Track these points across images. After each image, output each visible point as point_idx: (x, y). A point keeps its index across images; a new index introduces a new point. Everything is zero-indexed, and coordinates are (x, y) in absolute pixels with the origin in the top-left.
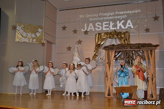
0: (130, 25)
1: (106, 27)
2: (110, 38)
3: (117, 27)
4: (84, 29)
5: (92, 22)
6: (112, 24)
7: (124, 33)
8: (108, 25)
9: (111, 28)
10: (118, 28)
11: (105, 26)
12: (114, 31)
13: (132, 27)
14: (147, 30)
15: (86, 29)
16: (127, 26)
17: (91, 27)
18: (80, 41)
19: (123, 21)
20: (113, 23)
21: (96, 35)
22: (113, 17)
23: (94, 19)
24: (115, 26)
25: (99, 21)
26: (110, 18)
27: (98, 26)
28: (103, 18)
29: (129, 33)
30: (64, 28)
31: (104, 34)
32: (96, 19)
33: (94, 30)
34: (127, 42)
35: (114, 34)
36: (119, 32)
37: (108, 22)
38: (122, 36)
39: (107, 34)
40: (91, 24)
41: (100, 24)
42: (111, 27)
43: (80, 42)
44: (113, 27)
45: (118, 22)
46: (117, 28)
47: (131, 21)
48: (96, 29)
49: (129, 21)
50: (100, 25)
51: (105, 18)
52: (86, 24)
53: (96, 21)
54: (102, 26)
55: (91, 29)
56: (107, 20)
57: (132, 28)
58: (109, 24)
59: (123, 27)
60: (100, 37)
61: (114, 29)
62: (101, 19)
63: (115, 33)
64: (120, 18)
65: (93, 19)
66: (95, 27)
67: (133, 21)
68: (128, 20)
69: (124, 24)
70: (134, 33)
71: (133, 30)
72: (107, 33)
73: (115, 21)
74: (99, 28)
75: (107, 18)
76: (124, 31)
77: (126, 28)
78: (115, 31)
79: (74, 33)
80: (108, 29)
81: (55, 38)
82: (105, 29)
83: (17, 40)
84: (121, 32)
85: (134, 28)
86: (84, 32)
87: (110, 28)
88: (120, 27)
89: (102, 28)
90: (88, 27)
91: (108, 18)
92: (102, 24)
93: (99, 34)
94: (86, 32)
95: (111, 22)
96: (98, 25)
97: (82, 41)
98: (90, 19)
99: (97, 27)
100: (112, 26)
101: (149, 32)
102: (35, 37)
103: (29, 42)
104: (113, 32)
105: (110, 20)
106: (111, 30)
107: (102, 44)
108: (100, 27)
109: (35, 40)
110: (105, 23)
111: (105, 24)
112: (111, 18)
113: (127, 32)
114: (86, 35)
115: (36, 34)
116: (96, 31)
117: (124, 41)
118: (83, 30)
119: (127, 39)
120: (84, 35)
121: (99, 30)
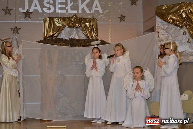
0: (97, 7)
1: (60, 9)
4: (24, 9)
6: (70, 4)
7: (90, 21)
8: (64, 6)
11: (59, 6)
12: (74, 15)
13: (101, 12)
14: (122, 18)
15: (27, 8)
16: (94, 9)
17: (36, 6)
18: (16, 28)
19: (87, 1)
20: (72, 3)
21: (45, 20)
24: (75, 7)
27: (48, 5)
29: (97, 20)
33: (40, 11)
34: (94, 34)
35: (75, 21)
36: (82, 18)
37: (64, 1)
38: (87, 24)
40: (35, 1)
41: (52, 2)
42: (69, 8)
43: (16, 30)
44: (72, 9)
45: (80, 1)
46: (78, 12)
47: (100, 2)
48: (45, 10)
49: (96, 2)
50: (52, 4)
52: (26, 1)
55: (36, 8)
57: (101, 14)
58: (66, 4)
59: (88, 11)
60: (53, 25)
61: (73, 12)
63: (77, 20)
66: (42, 6)
67: (102, 2)
69: (89, 6)
70: (104, 20)
71: (101, 17)
72: (63, 18)
74: (49, 9)
76: (89, 17)
77: (91, 12)
78: (76, 15)
79: (5, 14)
80: (64, 11)
84: (85, 19)
85: (103, 13)
86: (24, 13)
87: (67, 11)
88: (83, 9)
89: (55, 8)
90: (30, 6)
92: (54, 2)
93: (51, 19)
94: (27, 15)
96: (49, 3)
97: (20, 29)
99: (46, 7)
100: (71, 7)
101: (124, 21)
104: (73, 17)
106: (69, 13)
108: (52, 7)
110: (59, 1)
111: (60, 3)
113: (93, 19)
114: (28, 18)
117: (90, 32)
118: (21, 10)
119: (94, 29)
120: (24, 19)
121: (50, 12)
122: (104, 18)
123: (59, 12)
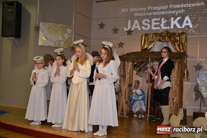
0: (188, 23)
1: (155, 26)
2: (160, 41)
3: (170, 26)
4: (127, 28)
5: (137, 18)
6: (163, 21)
7: (179, 35)
8: (158, 23)
9: (163, 28)
10: (172, 27)
11: (155, 24)
12: (165, 31)
13: (191, 26)
15: (129, 27)
16: (185, 24)
17: (136, 25)
18: (121, 43)
19: (179, 18)
20: (166, 21)
21: (142, 36)
22: (166, 12)
23: (141, 14)
24: (168, 24)
25: (147, 17)
26: (161, 13)
27: (145, 24)
28: (152, 13)
29: (186, 34)
30: (102, 26)
31: (152, 35)
32: (143, 15)
33: (139, 29)
34: (182, 46)
35: (165, 35)
36: (172, 33)
37: (159, 19)
38: (177, 38)
39: (156, 36)
40: (136, 22)
41: (148, 21)
42: (162, 25)
43: (121, 45)
44: (165, 26)
45: (172, 19)
46: (170, 28)
47: (190, 18)
48: (143, 28)
49: (187, 18)
50: (148, 23)
51: (154, 14)
52: (129, 21)
53: (144, 17)
54: (150, 23)
55: (136, 27)
56: (157, 16)
57: (191, 28)
58: (160, 22)
59: (179, 27)
60: (148, 40)
61: (166, 28)
62: (150, 14)
63: (167, 35)
64: (176, 13)
65: (139, 15)
66: (141, 25)
67: (192, 18)
68: (186, 16)
69: (181, 22)
70: (193, 34)
71: (191, 31)
72: (156, 34)
73: (168, 17)
74: (146, 27)
75: (157, 13)
76: (180, 31)
77: (182, 27)
78: (167, 31)
79: (114, 33)
80: (159, 28)
81: (90, 39)
82: (154, 28)
83: (40, 43)
84: (175, 34)
85: (193, 27)
86: (127, 31)
87: (161, 27)
88: (175, 25)
89: (151, 26)
90: (132, 26)
91: (159, 13)
92: (151, 21)
93: (146, 35)
94: (129, 32)
95: (163, 19)
96: (146, 22)
97: (124, 44)
98: (135, 14)
99: (144, 26)
100: (164, 24)
102: (62, 39)
103: (55, 46)
105: (161, 16)
106: (162, 29)
107: (149, 48)
108: (149, 25)
109: (63, 44)
110: (155, 19)
111: (155, 22)
112: (163, 13)
113: (183, 33)
114: (129, 35)
115: (64, 35)
116: (143, 30)
117: (179, 45)
118: (125, 29)
119: (183, 42)
120: (127, 36)
121: (147, 29)
122: (194, 32)
123: (154, 29)
